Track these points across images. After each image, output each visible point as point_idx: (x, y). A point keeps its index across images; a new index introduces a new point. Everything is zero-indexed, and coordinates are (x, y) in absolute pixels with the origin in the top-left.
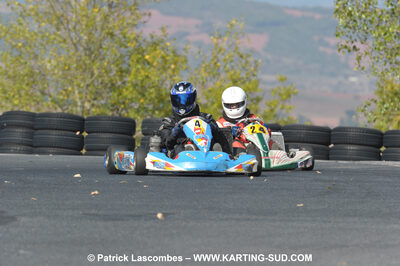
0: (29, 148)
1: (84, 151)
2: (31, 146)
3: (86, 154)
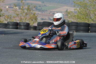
1: (89, 32)
2: (77, 30)
3: (90, 33)
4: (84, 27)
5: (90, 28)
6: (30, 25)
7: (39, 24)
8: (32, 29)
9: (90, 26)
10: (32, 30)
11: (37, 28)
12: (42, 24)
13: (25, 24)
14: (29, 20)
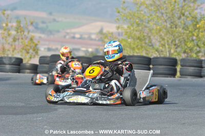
4: (140, 65)
5: (151, 66)
6: (24, 62)
7: (43, 60)
8: (28, 71)
9: (152, 62)
10: (28, 73)
11: (39, 68)
12: (48, 59)
13: (14, 60)
14: (21, 51)
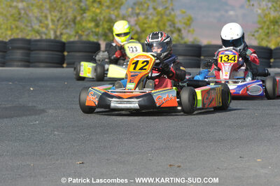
0: (27, 63)
